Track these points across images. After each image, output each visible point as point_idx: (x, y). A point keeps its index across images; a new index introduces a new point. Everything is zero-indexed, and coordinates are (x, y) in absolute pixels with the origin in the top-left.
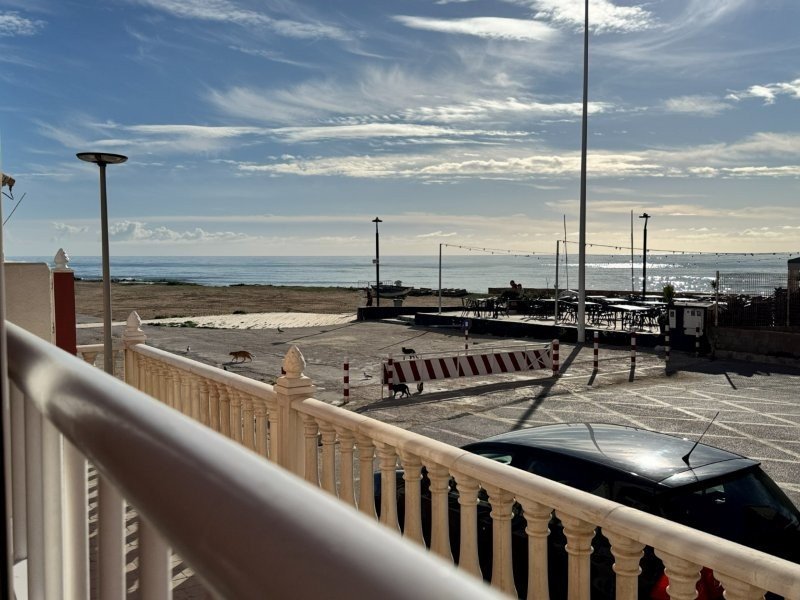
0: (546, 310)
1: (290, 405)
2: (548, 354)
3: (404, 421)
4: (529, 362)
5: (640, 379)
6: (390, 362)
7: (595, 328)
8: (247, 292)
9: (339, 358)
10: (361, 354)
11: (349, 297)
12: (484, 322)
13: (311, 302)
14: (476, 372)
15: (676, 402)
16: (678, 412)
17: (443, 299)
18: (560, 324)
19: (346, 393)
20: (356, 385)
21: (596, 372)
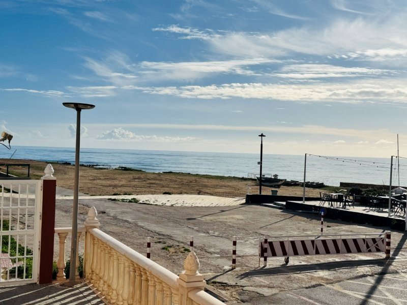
0: (382, 204)
1: (187, 294)
2: (383, 241)
3: (273, 287)
4: (368, 246)
6: (266, 241)
8: (173, 177)
9: (231, 232)
10: (245, 229)
11: (241, 184)
12: (335, 211)
13: (216, 187)
14: (328, 252)
17: (307, 189)
18: (393, 216)
19: (234, 261)
20: (242, 254)
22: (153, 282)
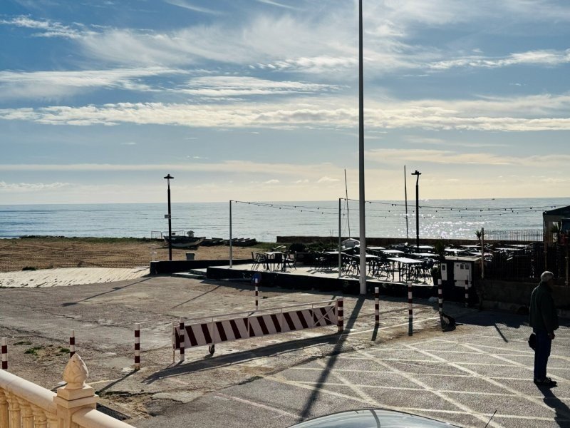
1: (71, 417)
2: (334, 310)
3: (195, 389)
4: (316, 319)
5: (418, 332)
6: (182, 326)
7: (375, 280)
8: (38, 244)
9: (131, 318)
10: (152, 312)
11: (142, 248)
12: (273, 275)
13: (105, 253)
14: (265, 332)
15: (450, 358)
16: (453, 368)
17: (234, 248)
18: (344, 276)
19: (137, 359)
20: (148, 348)
21: (377, 326)
22: (15, 405)
